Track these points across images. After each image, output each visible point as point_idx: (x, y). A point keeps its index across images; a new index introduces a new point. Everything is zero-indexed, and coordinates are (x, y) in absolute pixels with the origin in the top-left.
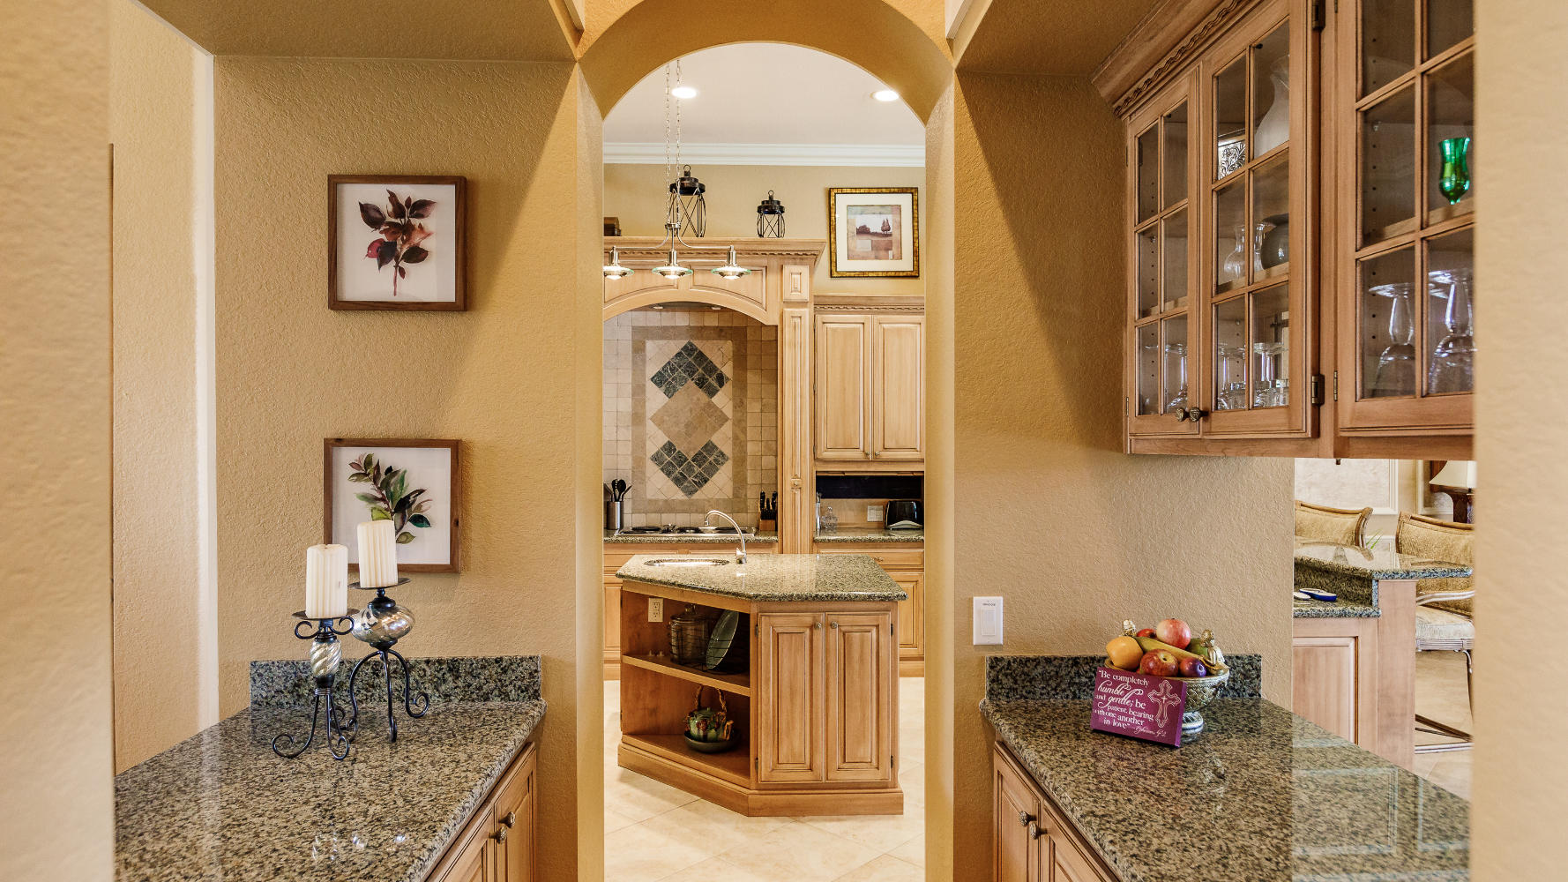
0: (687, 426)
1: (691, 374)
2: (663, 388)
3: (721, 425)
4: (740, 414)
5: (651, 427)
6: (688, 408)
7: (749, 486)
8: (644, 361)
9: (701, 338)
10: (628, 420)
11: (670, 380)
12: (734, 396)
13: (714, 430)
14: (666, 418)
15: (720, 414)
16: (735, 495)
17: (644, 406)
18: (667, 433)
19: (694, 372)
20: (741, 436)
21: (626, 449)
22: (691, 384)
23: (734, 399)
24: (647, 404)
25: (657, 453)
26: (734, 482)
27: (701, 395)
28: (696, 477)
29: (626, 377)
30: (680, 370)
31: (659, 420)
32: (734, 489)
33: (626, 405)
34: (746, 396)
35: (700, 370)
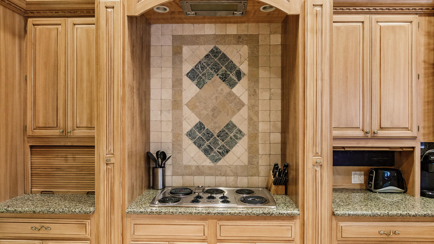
0: (214, 110)
1: (217, 71)
2: (196, 81)
3: (239, 110)
4: (253, 101)
5: (186, 111)
6: (214, 96)
7: (260, 156)
8: (181, 62)
9: (224, 43)
10: (169, 105)
11: (200, 75)
12: (249, 87)
13: (234, 113)
14: (197, 104)
15: (238, 100)
16: (250, 162)
17: (181, 95)
18: (198, 115)
19: (218, 70)
20: (255, 118)
21: (167, 128)
22: (216, 78)
23: (249, 90)
24: (183, 93)
25: (191, 131)
26: (249, 153)
27: (224, 86)
28: (220, 148)
29: (168, 74)
30: (208, 68)
31: (192, 106)
32: (249, 157)
33: (168, 94)
34: (258, 87)
35: (224, 68)
